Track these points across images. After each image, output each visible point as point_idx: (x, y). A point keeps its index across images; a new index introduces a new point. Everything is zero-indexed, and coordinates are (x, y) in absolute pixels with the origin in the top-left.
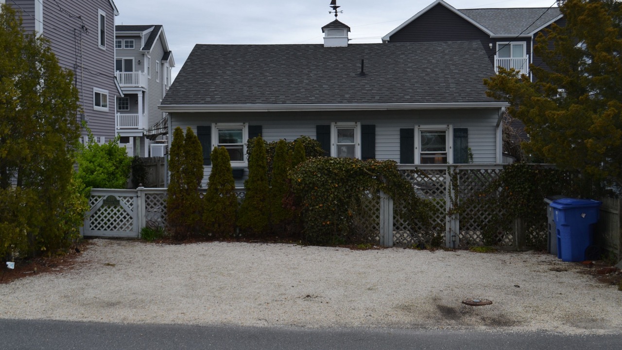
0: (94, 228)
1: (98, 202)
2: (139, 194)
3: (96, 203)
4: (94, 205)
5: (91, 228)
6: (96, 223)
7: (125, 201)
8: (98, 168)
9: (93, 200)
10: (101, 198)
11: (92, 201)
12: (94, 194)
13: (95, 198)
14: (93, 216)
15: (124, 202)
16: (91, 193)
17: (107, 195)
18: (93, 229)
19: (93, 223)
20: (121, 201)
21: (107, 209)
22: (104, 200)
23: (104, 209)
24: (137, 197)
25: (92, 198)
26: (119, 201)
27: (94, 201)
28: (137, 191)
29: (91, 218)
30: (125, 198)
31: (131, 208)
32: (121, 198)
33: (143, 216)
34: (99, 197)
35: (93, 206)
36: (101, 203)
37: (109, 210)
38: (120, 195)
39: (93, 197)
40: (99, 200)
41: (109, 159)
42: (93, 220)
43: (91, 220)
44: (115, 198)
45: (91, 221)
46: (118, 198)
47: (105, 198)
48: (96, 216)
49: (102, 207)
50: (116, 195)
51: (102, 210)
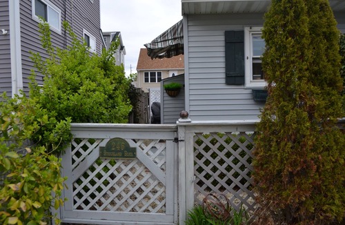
0: (83, 205)
1: (88, 151)
2: (181, 135)
3: (84, 154)
4: (81, 158)
5: (77, 205)
6: (86, 196)
7: (147, 149)
8: (87, 82)
9: (78, 147)
10: (95, 144)
11: (75, 151)
12: (79, 135)
13: (82, 144)
14: (79, 182)
15: (145, 151)
16: (72, 133)
17: (107, 137)
18: (80, 208)
19: (80, 195)
20: (139, 150)
21: (109, 166)
22: (102, 149)
23: (102, 166)
24: (176, 140)
25: (75, 144)
26: (134, 150)
27: (81, 151)
28: (177, 128)
29: (76, 185)
30: (147, 143)
31: (159, 165)
32: (138, 144)
33: (189, 183)
34: (92, 141)
35: (77, 160)
36: (96, 154)
37: (112, 170)
38: (136, 136)
39: (78, 141)
40: (91, 147)
41: (105, 75)
42: (79, 188)
43: (75, 189)
44: (127, 144)
45: (76, 192)
46: (132, 144)
47: (103, 144)
48: (86, 182)
49: (98, 162)
50: (128, 137)
51: (99, 169)
